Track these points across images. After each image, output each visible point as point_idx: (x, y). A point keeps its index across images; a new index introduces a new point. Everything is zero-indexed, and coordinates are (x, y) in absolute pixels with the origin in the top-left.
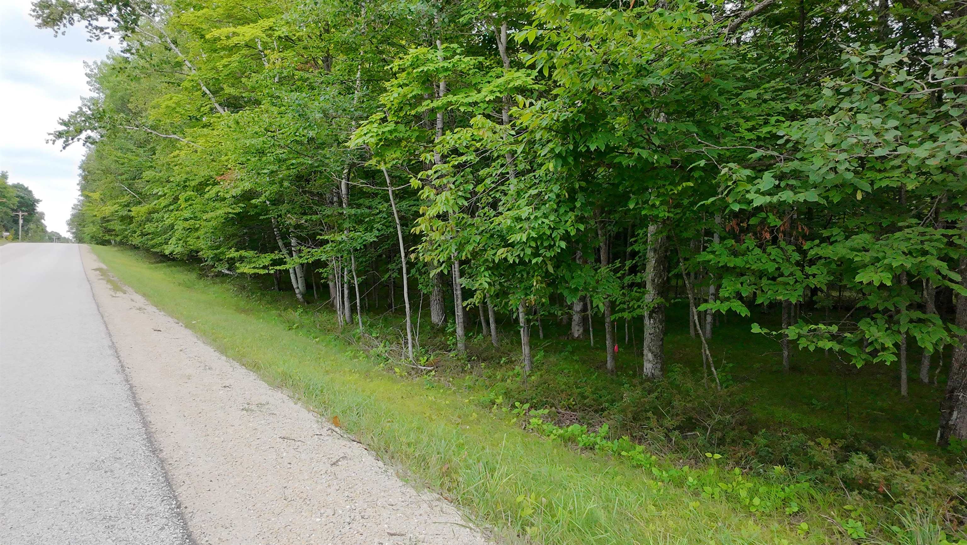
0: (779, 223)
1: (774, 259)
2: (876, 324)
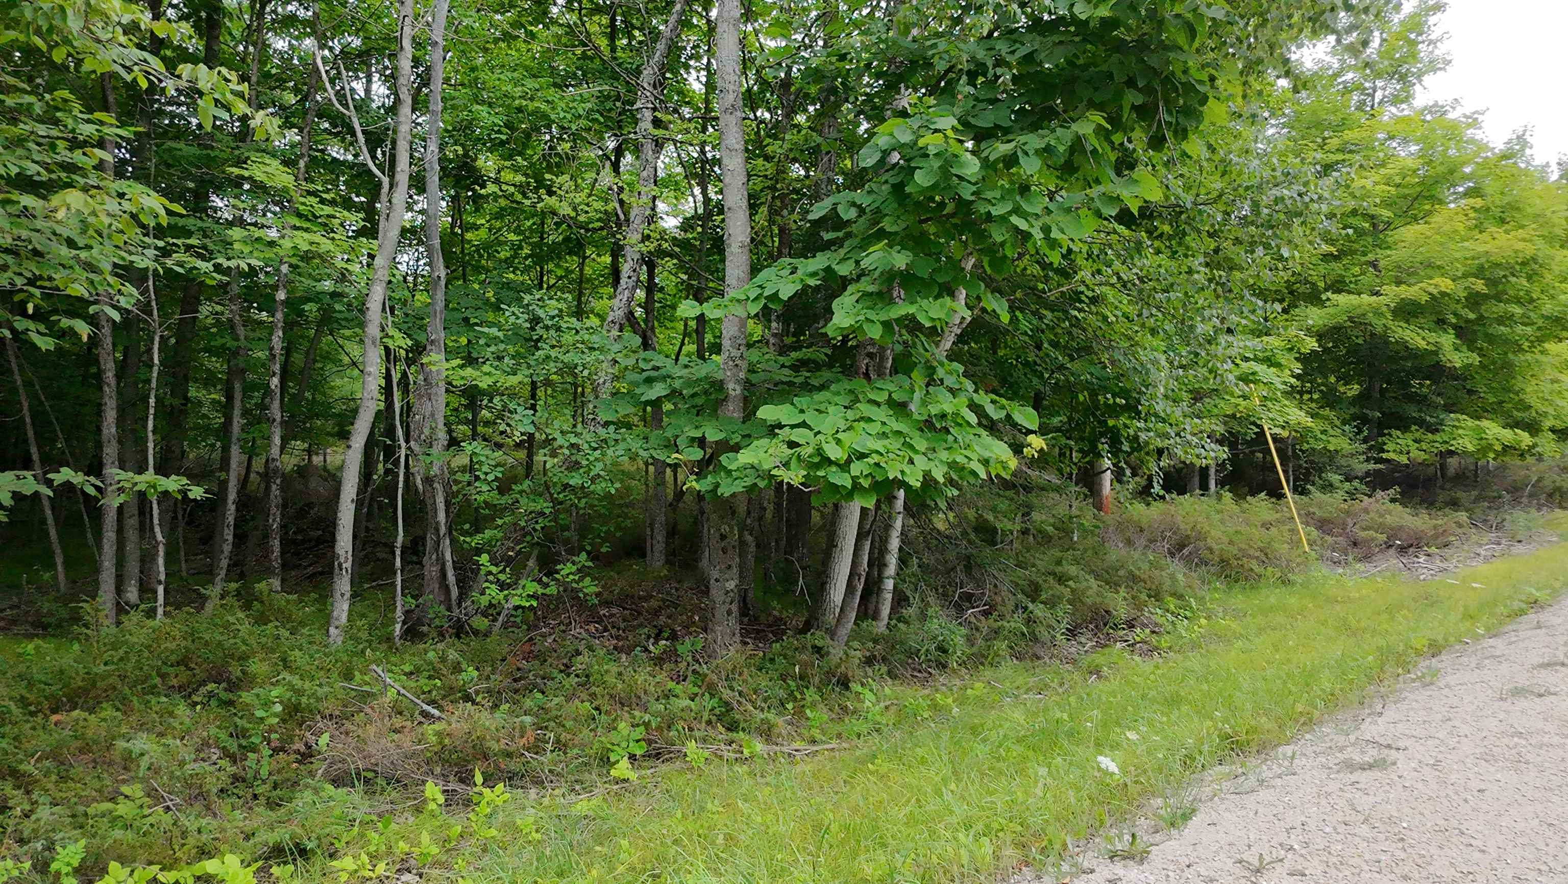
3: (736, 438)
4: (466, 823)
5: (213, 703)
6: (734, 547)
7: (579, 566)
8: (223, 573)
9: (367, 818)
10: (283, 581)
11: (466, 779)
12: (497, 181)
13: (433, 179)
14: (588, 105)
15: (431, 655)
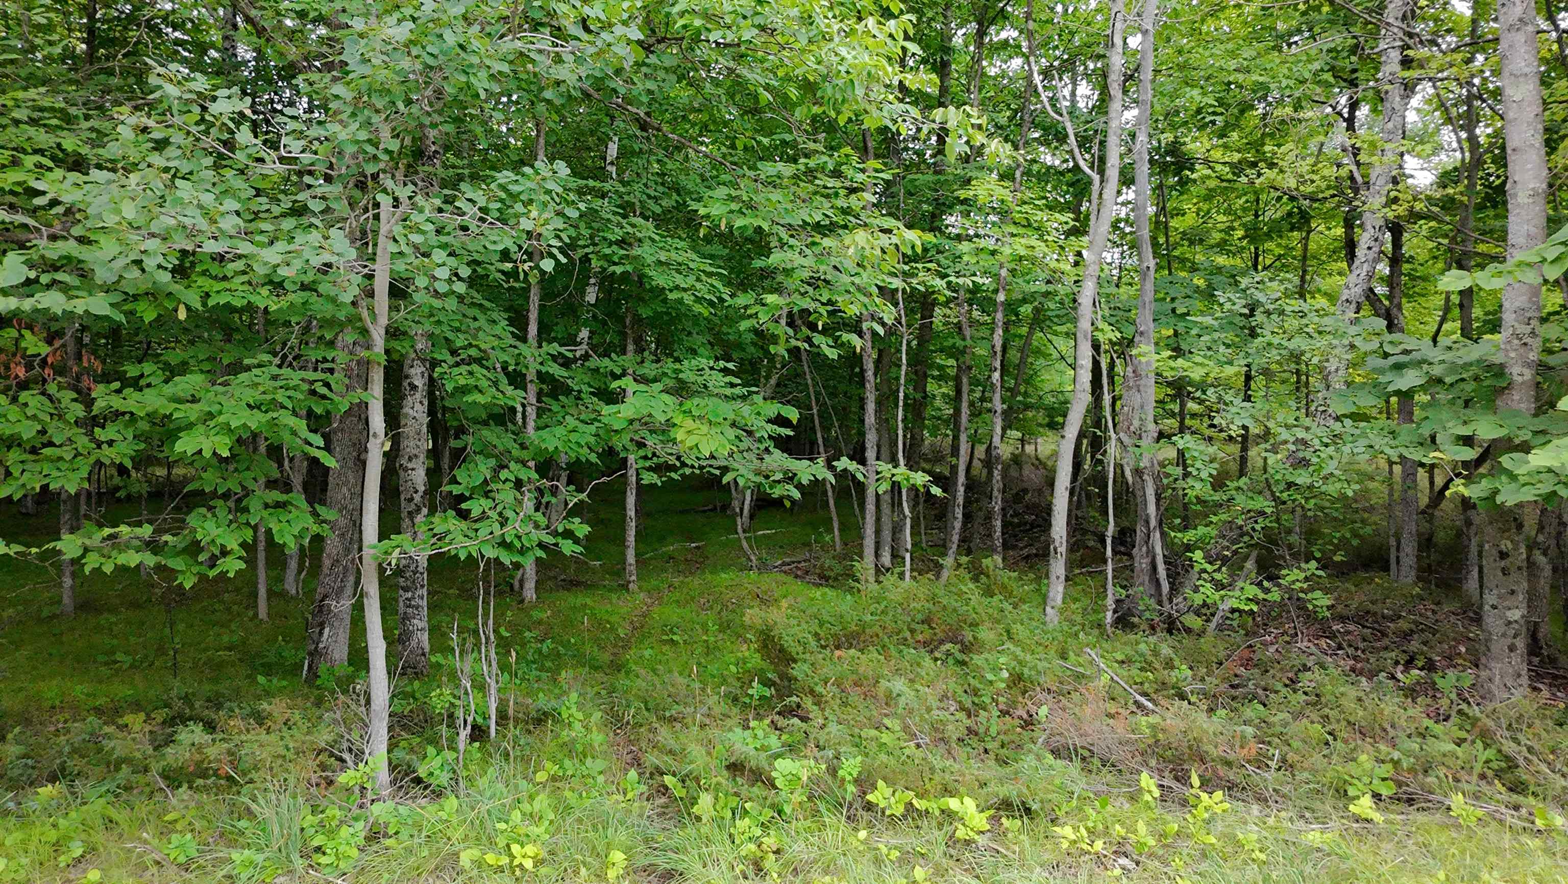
0: (44, 349)
1: (35, 416)
2: (214, 515)
3: (1525, 435)
4: (1183, 823)
5: (951, 661)
6: (1519, 568)
7: (1308, 574)
8: (955, 546)
9: (1085, 794)
10: (1004, 559)
11: (1182, 778)
12: (1207, 162)
13: (1143, 170)
14: (1317, 66)
15: (1143, 647)
